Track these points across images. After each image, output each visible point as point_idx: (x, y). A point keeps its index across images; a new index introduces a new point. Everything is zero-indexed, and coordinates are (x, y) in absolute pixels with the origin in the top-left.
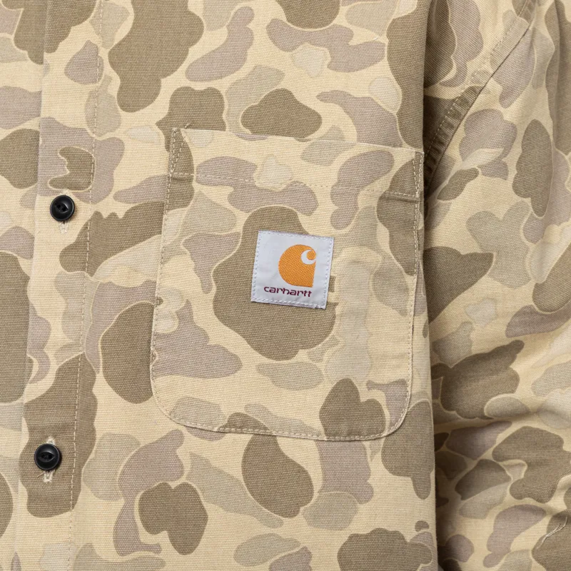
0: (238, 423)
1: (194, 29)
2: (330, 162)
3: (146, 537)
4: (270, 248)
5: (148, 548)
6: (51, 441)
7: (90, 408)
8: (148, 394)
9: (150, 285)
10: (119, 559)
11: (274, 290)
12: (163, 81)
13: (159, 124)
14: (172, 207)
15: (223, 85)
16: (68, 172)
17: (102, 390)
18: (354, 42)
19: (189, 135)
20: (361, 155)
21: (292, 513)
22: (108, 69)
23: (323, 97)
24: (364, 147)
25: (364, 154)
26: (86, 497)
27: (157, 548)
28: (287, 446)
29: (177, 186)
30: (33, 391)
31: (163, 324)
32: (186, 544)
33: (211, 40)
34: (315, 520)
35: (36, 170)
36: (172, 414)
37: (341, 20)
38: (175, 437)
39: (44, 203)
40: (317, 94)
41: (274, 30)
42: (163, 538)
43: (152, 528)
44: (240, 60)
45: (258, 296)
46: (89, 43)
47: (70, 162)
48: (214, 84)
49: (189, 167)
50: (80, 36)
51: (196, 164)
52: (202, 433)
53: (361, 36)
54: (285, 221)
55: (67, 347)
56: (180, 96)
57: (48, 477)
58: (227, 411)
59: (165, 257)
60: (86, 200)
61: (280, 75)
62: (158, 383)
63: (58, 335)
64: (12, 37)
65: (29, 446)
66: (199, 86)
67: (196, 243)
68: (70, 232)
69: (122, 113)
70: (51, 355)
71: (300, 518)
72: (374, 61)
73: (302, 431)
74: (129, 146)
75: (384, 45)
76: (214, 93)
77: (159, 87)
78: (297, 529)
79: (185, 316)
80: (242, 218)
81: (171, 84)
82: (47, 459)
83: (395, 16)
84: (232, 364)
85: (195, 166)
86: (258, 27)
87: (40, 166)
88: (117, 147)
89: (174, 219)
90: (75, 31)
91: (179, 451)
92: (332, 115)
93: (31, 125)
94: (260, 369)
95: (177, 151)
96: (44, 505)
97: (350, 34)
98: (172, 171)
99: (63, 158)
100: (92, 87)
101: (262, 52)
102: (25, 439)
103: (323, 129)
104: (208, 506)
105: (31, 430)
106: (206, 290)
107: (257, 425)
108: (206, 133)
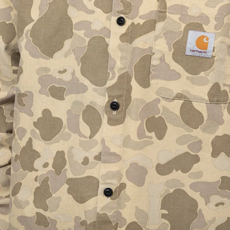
0: (179, 96)
2: (215, 7)
3: (147, 134)
5: (148, 137)
6: (115, 100)
7: (129, 90)
8: (149, 85)
9: (151, 48)
10: (139, 141)
11: (194, 51)
14: (159, 21)
16: (123, 8)
17: (134, 83)
20: (226, 4)
21: (196, 128)
24: (227, 2)
25: (227, 4)
26: (128, 119)
27: (151, 138)
28: (196, 105)
29: (161, 14)
30: (110, 83)
31: (155, 62)
32: (160, 137)
34: (204, 130)
35: (112, 7)
36: (157, 93)
38: (158, 101)
39: (114, 19)
42: (153, 134)
43: (150, 131)
45: (188, 53)
47: (124, 5)
49: (165, 7)
51: (168, 6)
52: (166, 99)
54: (198, 27)
55: (122, 69)
57: (115, 113)
58: (175, 92)
59: (156, 38)
60: (129, 18)
62: (153, 82)
63: (119, 64)
65: (108, 102)
67: (167, 34)
68: (123, 29)
70: (116, 71)
71: (199, 129)
73: (201, 100)
78: (198, 133)
79: (162, 59)
80: (183, 26)
82: (114, 106)
84: (178, 76)
85: (168, 8)
89: (159, 26)
91: (159, 105)
94: (188, 78)
95: (162, 2)
96: (112, 122)
98: (159, 9)
99: (121, 3)
102: (107, 99)
104: (167, 124)
105: (109, 96)
106: (170, 50)
107: (185, 97)
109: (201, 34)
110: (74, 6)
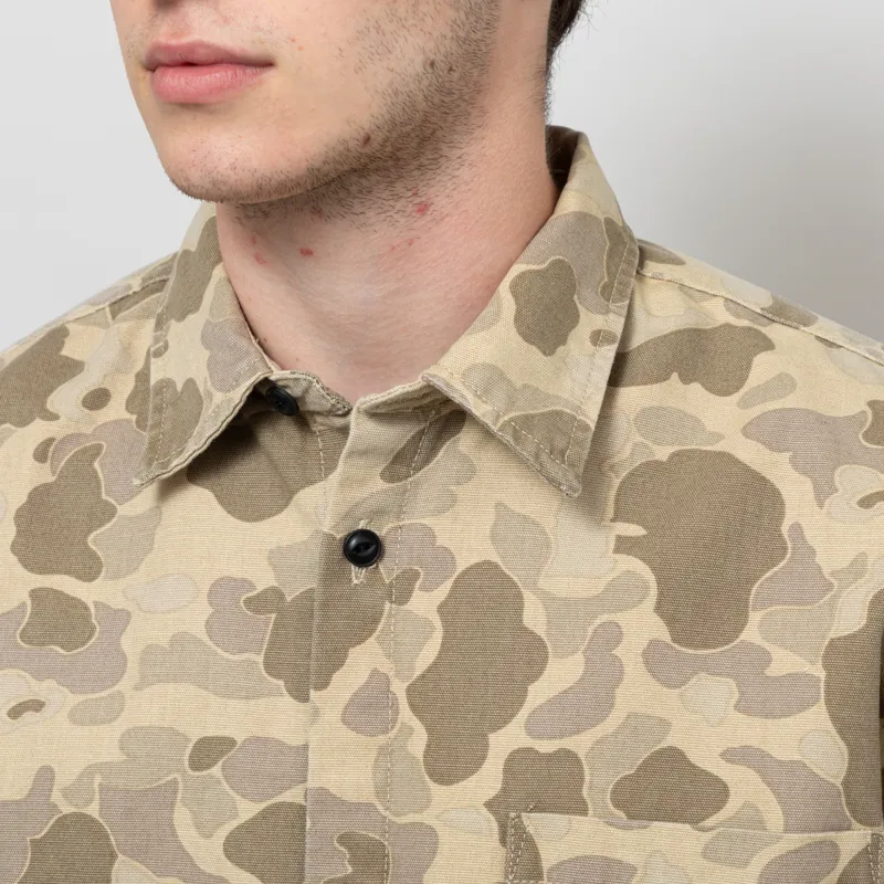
1: (534, 656)
2: (746, 863)
12: (492, 737)
13: (489, 805)
15: (580, 744)
16: (350, 870)
18: (773, 671)
19: (534, 823)
20: (790, 852)
22: (406, 713)
23: (730, 756)
24: (796, 840)
25: (796, 851)
33: (561, 674)
35: (301, 864)
37: (751, 634)
40: (720, 750)
41: (654, 657)
44: (605, 706)
46: (375, 672)
47: (353, 855)
48: (568, 743)
49: (535, 870)
50: (363, 661)
51: (546, 866)
53: (784, 662)
56: (518, 762)
61: (665, 724)
64: (260, 659)
66: (546, 747)
69: (434, 786)
72: (804, 706)
74: (445, 836)
75: (818, 680)
76: (568, 757)
77: (486, 746)
81: (506, 741)
83: (832, 635)
85: (545, 871)
86: (630, 653)
87: (307, 859)
88: (426, 840)
90: (355, 653)
92: (744, 785)
93: (293, 796)
95: (518, 848)
97: (766, 659)
98: (511, 878)
99: (342, 849)
100: (382, 739)
101: (637, 692)
103: (732, 807)
108: (558, 820)
110: (139, 853)
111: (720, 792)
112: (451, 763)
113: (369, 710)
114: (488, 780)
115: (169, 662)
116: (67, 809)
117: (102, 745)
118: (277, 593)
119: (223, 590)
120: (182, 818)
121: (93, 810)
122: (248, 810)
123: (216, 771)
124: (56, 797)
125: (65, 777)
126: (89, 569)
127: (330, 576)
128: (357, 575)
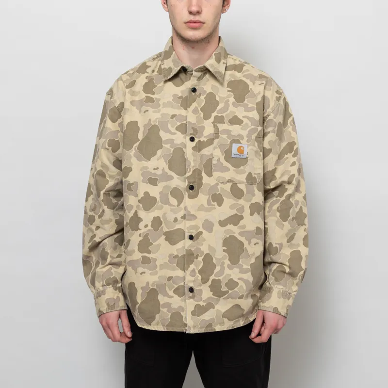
0: (229, 181)
1: (218, 103)
2: (246, 130)
3: (213, 203)
4: (235, 147)
5: (213, 205)
6: (191, 184)
7: (201, 179)
8: (212, 175)
9: (212, 154)
10: (207, 206)
11: (236, 155)
13: (212, 123)
14: (216, 139)
15: (224, 115)
16: (193, 132)
17: (203, 174)
18: (249, 106)
19: (218, 125)
21: (240, 198)
22: (200, 112)
24: (253, 127)
26: (200, 195)
27: (215, 205)
28: (240, 186)
29: (217, 135)
30: (188, 174)
31: (214, 162)
32: (220, 205)
33: (221, 106)
34: (245, 200)
35: (186, 131)
36: (217, 180)
37: (246, 102)
38: (217, 184)
39: (188, 138)
41: (233, 104)
42: (215, 203)
43: (214, 202)
44: (228, 109)
45: (233, 156)
46: (196, 106)
48: (222, 114)
49: (219, 131)
50: (194, 105)
52: (222, 183)
53: (250, 105)
54: (238, 142)
55: (194, 166)
56: (216, 117)
57: (191, 191)
58: (227, 179)
59: (215, 148)
60: (196, 138)
61: (235, 113)
62: (214, 174)
63: (192, 164)
65: (188, 185)
66: (220, 115)
67: (221, 146)
68: (194, 144)
69: (204, 121)
70: (191, 167)
71: (242, 199)
72: (253, 110)
73: (242, 183)
74: (206, 127)
75: (255, 107)
76: (223, 116)
77: (211, 115)
78: (241, 202)
79: (219, 160)
80: (230, 141)
81: (214, 115)
82: (191, 188)
83: (257, 101)
84: (228, 169)
86: (230, 103)
88: (203, 128)
89: (216, 141)
90: (193, 104)
91: (218, 187)
92: (245, 121)
93: (185, 122)
94: (234, 170)
95: (216, 128)
96: (190, 197)
97: (248, 105)
98: (215, 132)
99: (192, 129)
100: (197, 115)
101: (231, 108)
102: (187, 184)
103: (244, 123)
104: (224, 198)
105: (188, 182)
106: (223, 155)
107: (233, 181)
108: (221, 124)
109: (240, 145)
110: (163, 130)
111: (242, 122)
112: (206, 117)
113: (195, 111)
114: (212, 119)
115: (166, 105)
116: (153, 124)
117: (158, 115)
118: (182, 96)
119: (175, 95)
120: (169, 126)
121: (157, 124)
122: (179, 124)
123: (174, 119)
124: (152, 123)
125: (153, 120)
126: (154, 93)
127: (190, 94)
128: (193, 94)
